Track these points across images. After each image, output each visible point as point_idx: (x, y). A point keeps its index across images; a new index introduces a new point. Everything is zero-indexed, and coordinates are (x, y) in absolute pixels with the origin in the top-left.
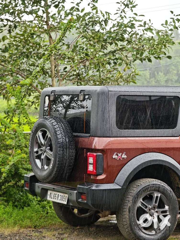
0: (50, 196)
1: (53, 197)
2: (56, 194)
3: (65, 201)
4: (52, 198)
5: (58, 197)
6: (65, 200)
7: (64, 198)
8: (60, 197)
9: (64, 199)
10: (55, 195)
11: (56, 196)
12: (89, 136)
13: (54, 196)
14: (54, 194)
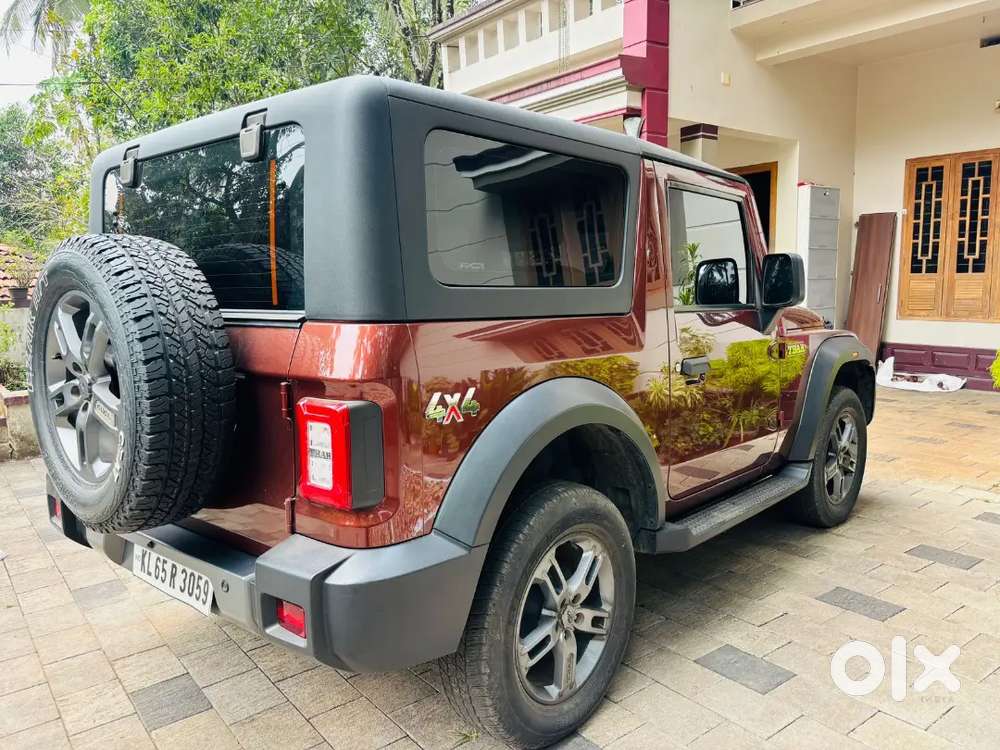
0: (143, 563)
1: (152, 570)
2: (165, 562)
3: (204, 603)
4: (149, 574)
5: (173, 576)
6: (203, 596)
7: (198, 587)
8: (180, 577)
9: (196, 591)
10: (160, 565)
11: (164, 570)
12: (302, 321)
13: (157, 567)
14: (158, 559)
